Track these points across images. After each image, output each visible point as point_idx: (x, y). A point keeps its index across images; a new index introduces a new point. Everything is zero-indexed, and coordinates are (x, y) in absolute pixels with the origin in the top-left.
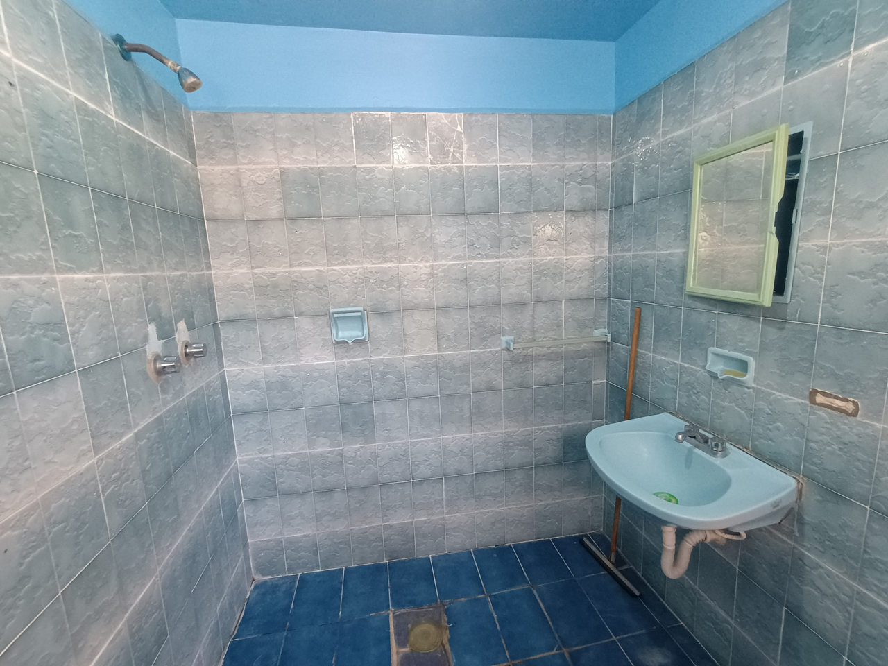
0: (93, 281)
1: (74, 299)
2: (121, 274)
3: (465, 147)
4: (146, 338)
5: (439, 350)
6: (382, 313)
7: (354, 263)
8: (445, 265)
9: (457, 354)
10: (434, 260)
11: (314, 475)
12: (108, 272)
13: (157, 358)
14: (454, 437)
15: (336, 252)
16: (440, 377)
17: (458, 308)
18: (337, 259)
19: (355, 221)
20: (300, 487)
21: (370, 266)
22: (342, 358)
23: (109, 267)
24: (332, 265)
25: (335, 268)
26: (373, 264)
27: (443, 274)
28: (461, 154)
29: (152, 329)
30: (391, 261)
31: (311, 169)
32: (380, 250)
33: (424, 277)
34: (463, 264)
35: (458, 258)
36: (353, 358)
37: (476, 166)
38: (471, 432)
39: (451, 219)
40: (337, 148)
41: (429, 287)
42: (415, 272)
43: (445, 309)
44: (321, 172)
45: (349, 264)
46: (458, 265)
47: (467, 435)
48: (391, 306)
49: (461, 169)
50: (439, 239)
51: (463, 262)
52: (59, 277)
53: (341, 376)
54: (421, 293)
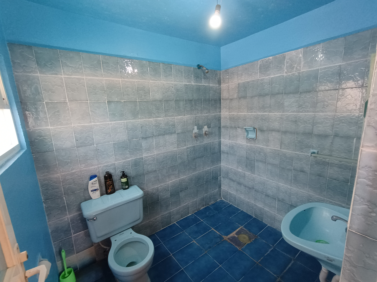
0: (182, 117)
1: (178, 121)
2: (189, 116)
3: (302, 63)
4: (193, 129)
5: (281, 148)
6: (262, 131)
7: (255, 112)
8: (287, 114)
9: (289, 152)
10: (283, 112)
11: (237, 177)
12: (186, 116)
13: (195, 133)
14: (283, 185)
15: (250, 108)
16: (280, 159)
17: (291, 133)
18: (250, 111)
19: (256, 98)
20: (234, 179)
21: (259, 113)
22: (248, 143)
23: (186, 115)
24: (248, 112)
25: (249, 113)
26: (260, 113)
27: (286, 118)
28: (300, 67)
29: (196, 127)
30: (266, 112)
31: (246, 82)
32: (263, 108)
33: (278, 119)
34: (295, 115)
35: (294, 112)
36: (251, 144)
37: (307, 71)
38: (291, 186)
39: (292, 95)
40: (253, 74)
41: (280, 123)
42: (275, 117)
43: (285, 132)
44: (248, 82)
45: (253, 113)
46: (293, 115)
47: (289, 187)
48: (265, 129)
49: (299, 73)
50: (286, 104)
51: (295, 114)
52: (175, 117)
53: (247, 149)
54: (276, 125)
